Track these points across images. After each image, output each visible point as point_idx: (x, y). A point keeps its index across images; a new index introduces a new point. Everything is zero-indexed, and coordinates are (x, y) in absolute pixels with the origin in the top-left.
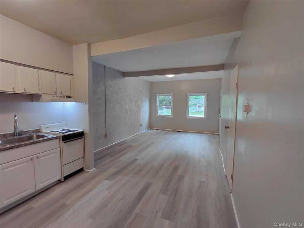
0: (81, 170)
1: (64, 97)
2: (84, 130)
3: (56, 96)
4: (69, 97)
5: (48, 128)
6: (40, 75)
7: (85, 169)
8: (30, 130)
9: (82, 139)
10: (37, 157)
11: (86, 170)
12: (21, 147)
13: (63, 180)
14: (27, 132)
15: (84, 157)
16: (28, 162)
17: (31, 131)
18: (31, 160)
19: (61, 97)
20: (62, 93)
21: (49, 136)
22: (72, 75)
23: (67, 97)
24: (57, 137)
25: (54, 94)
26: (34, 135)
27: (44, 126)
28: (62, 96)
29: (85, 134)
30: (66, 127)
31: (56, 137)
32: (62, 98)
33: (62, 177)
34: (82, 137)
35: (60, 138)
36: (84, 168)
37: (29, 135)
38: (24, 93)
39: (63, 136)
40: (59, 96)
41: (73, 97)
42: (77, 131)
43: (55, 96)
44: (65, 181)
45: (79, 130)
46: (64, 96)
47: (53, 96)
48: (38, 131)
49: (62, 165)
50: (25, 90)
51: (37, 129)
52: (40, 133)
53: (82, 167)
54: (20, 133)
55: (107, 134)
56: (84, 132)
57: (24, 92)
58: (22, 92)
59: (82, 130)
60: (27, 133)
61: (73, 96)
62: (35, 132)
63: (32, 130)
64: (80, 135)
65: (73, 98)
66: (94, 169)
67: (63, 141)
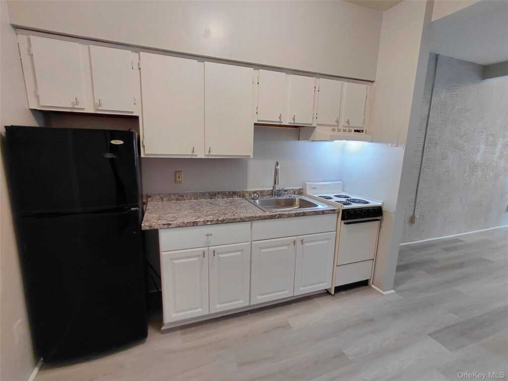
0: (365, 283)
1: (350, 131)
2: (383, 203)
3: (338, 129)
4: (358, 131)
5: (315, 188)
6: (317, 89)
7: (373, 284)
8: (291, 188)
9: (377, 223)
10: (302, 241)
11: (373, 286)
12: (283, 218)
13: (333, 292)
14: (286, 191)
15: (374, 260)
16: (289, 245)
17: (292, 191)
18: (293, 244)
19: (345, 131)
20: (348, 122)
21: (321, 207)
22: (373, 82)
23: (355, 131)
24: (334, 210)
25: (335, 126)
26: (297, 199)
27: (310, 185)
28: (348, 129)
29: (384, 213)
30: (343, 191)
31: (331, 210)
32: (347, 133)
33: (332, 286)
34: (378, 218)
35: (338, 213)
36: (371, 282)
37: (290, 197)
38: (291, 123)
39: (343, 211)
40: (342, 128)
41: (366, 131)
42: (368, 203)
43: (336, 128)
44: (336, 295)
45: (373, 203)
46: (350, 129)
47: (333, 130)
48: (300, 192)
49: (336, 265)
50: (294, 119)
51: (300, 189)
52: (303, 197)
53: (367, 279)
54: (279, 193)
55: (417, 216)
56: (383, 209)
57: (293, 122)
58: (289, 123)
59: (379, 204)
60: (286, 193)
61: (367, 129)
62: (296, 193)
63: (293, 189)
64: (375, 213)
65: (366, 133)
66: (393, 291)
67: (343, 219)
